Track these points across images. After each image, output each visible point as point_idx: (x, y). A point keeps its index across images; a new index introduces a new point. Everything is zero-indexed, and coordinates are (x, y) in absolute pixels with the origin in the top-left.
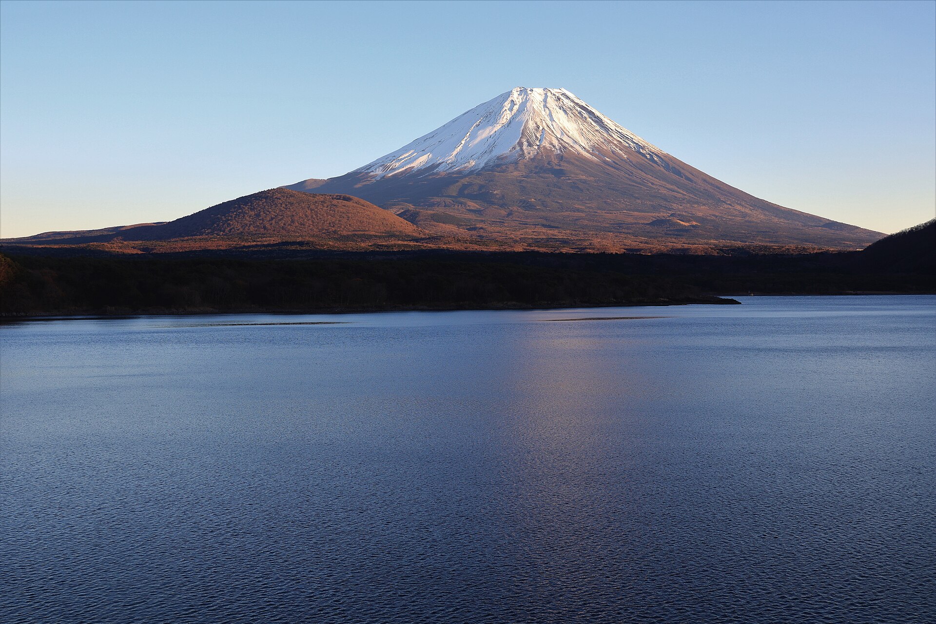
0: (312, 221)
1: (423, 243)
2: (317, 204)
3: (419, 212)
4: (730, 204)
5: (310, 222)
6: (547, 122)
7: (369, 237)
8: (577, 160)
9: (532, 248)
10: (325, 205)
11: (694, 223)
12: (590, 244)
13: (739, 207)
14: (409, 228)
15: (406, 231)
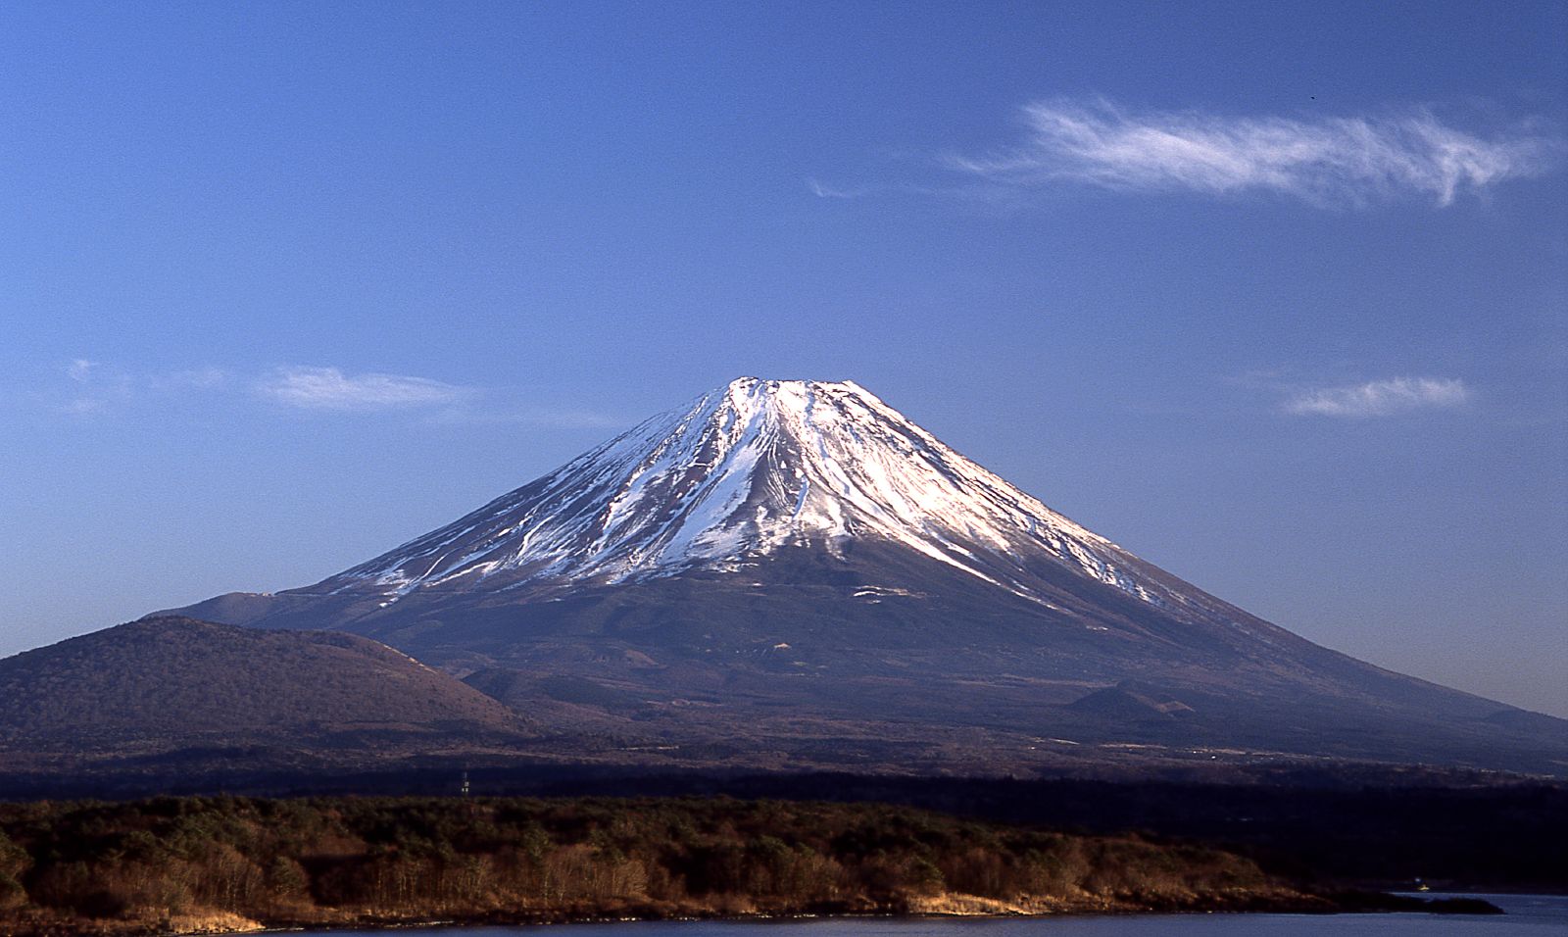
0: (253, 697)
1: (533, 751)
2: (266, 655)
3: (515, 674)
4: (1257, 662)
5: (248, 699)
6: (814, 460)
7: (398, 738)
8: (886, 550)
9: (804, 764)
10: (288, 656)
11: (1181, 706)
12: (938, 754)
13: (1279, 670)
14: (491, 713)
15: (488, 720)
